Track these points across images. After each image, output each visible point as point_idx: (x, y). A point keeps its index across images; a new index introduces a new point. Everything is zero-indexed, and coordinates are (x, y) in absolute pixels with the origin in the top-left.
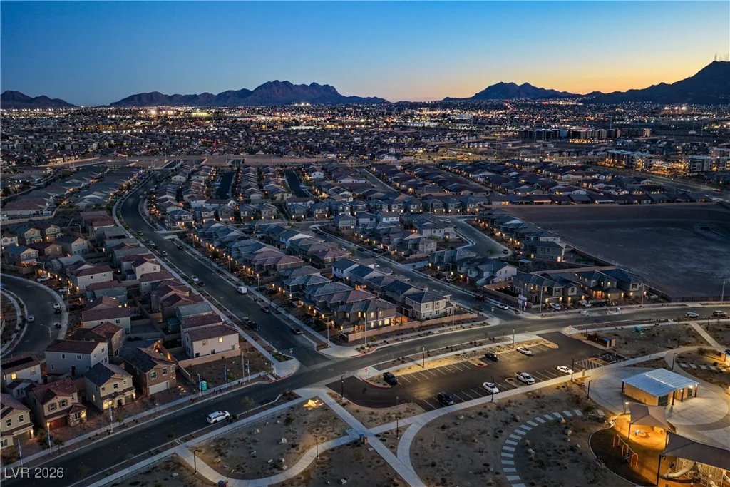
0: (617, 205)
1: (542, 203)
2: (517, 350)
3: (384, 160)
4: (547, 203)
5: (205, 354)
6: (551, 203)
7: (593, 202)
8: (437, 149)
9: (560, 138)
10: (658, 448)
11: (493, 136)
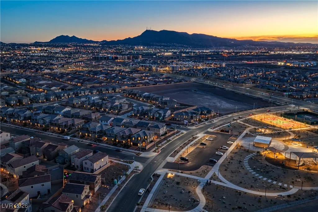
0: (165, 85)
1: (139, 86)
2: (206, 140)
3: (45, 72)
4: (141, 86)
5: (98, 168)
6: (143, 86)
7: (157, 84)
8: (63, 66)
9: (110, 59)
10: (283, 159)
11: (79, 59)
